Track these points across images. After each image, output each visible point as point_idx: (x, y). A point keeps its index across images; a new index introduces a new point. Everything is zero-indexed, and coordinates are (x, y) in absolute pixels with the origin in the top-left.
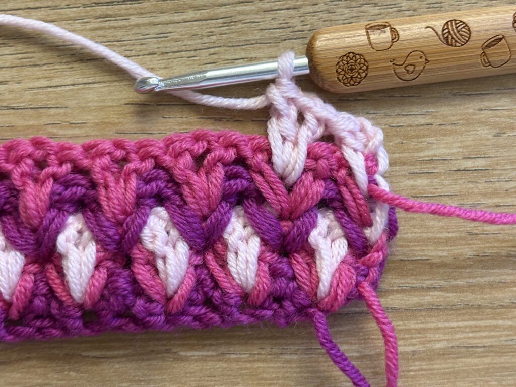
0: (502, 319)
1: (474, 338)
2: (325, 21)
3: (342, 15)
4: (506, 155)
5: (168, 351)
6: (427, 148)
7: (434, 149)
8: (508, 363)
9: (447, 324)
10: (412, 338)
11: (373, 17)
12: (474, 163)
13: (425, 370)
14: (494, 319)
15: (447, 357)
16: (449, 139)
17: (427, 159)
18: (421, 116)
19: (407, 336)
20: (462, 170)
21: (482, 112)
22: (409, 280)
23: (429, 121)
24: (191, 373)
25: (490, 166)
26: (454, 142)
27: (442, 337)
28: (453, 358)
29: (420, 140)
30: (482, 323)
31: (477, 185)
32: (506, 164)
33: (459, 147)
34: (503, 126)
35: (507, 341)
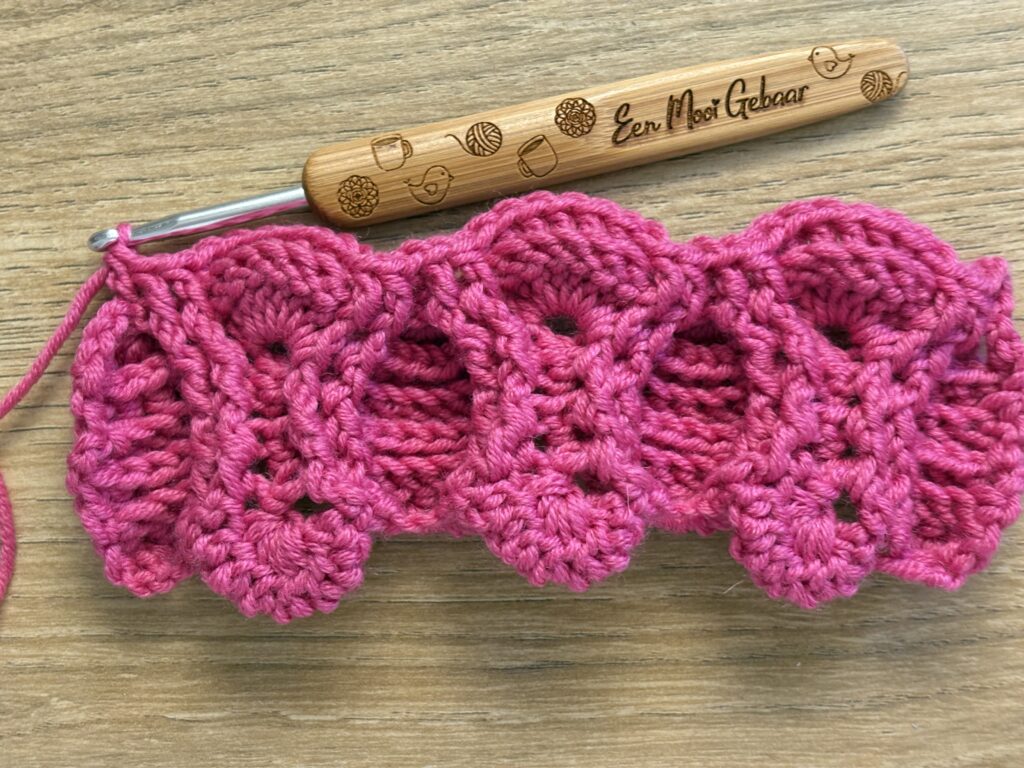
0: (707, 679)
1: (671, 703)
5: (275, 714)
8: (715, 737)
9: (636, 685)
10: (589, 701)
13: (606, 744)
14: (696, 678)
15: (635, 727)
19: (582, 699)
22: (585, 626)
24: (304, 743)
27: (628, 700)
28: (644, 729)
30: (680, 684)
35: (714, 708)
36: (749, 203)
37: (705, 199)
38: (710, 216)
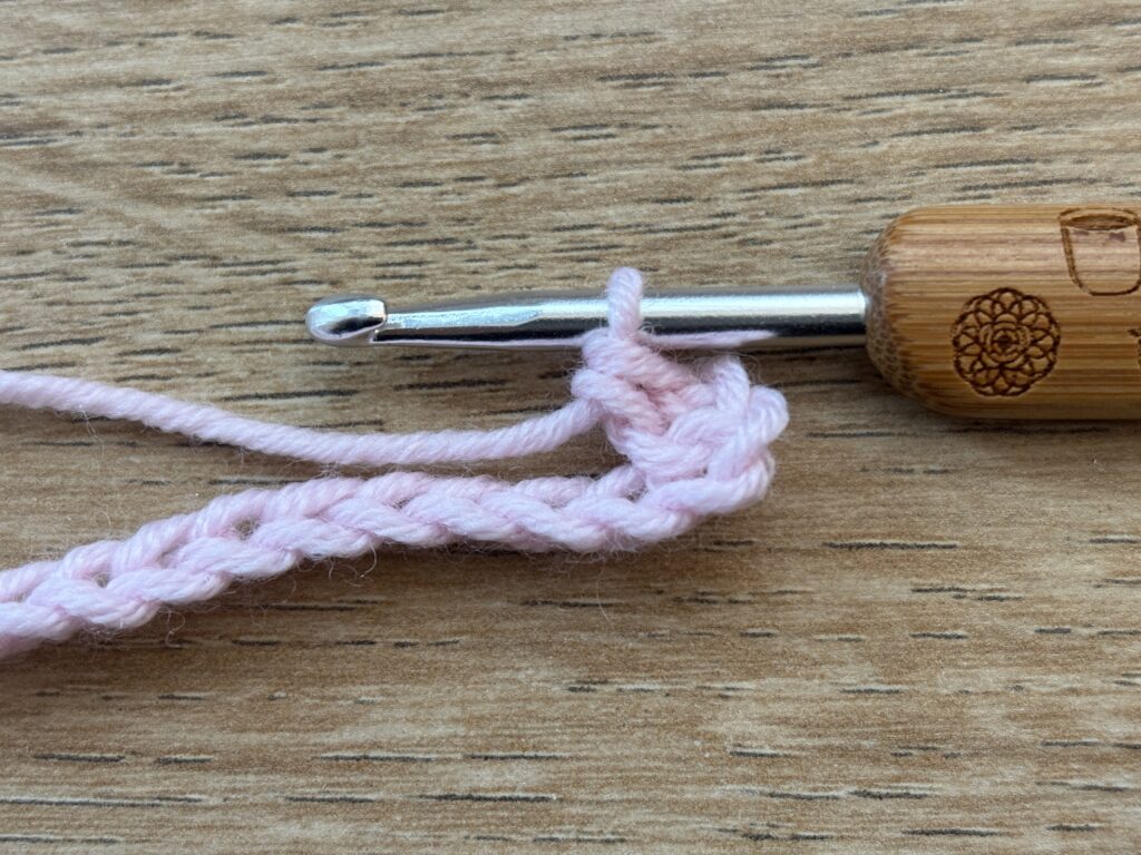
2: (51, 304)
3: (106, 287)
4: (608, 753)
6: (352, 719)
7: (376, 722)
11: (207, 299)
12: (503, 774)
16: (424, 692)
17: (352, 755)
18: (338, 614)
20: (462, 798)
21: (534, 610)
23: (363, 632)
25: (554, 788)
26: (442, 703)
29: (331, 691)
31: (510, 848)
32: (608, 783)
33: (456, 721)
34: (602, 658)
36: (725, 106)
37: (620, 94)
38: (633, 136)
